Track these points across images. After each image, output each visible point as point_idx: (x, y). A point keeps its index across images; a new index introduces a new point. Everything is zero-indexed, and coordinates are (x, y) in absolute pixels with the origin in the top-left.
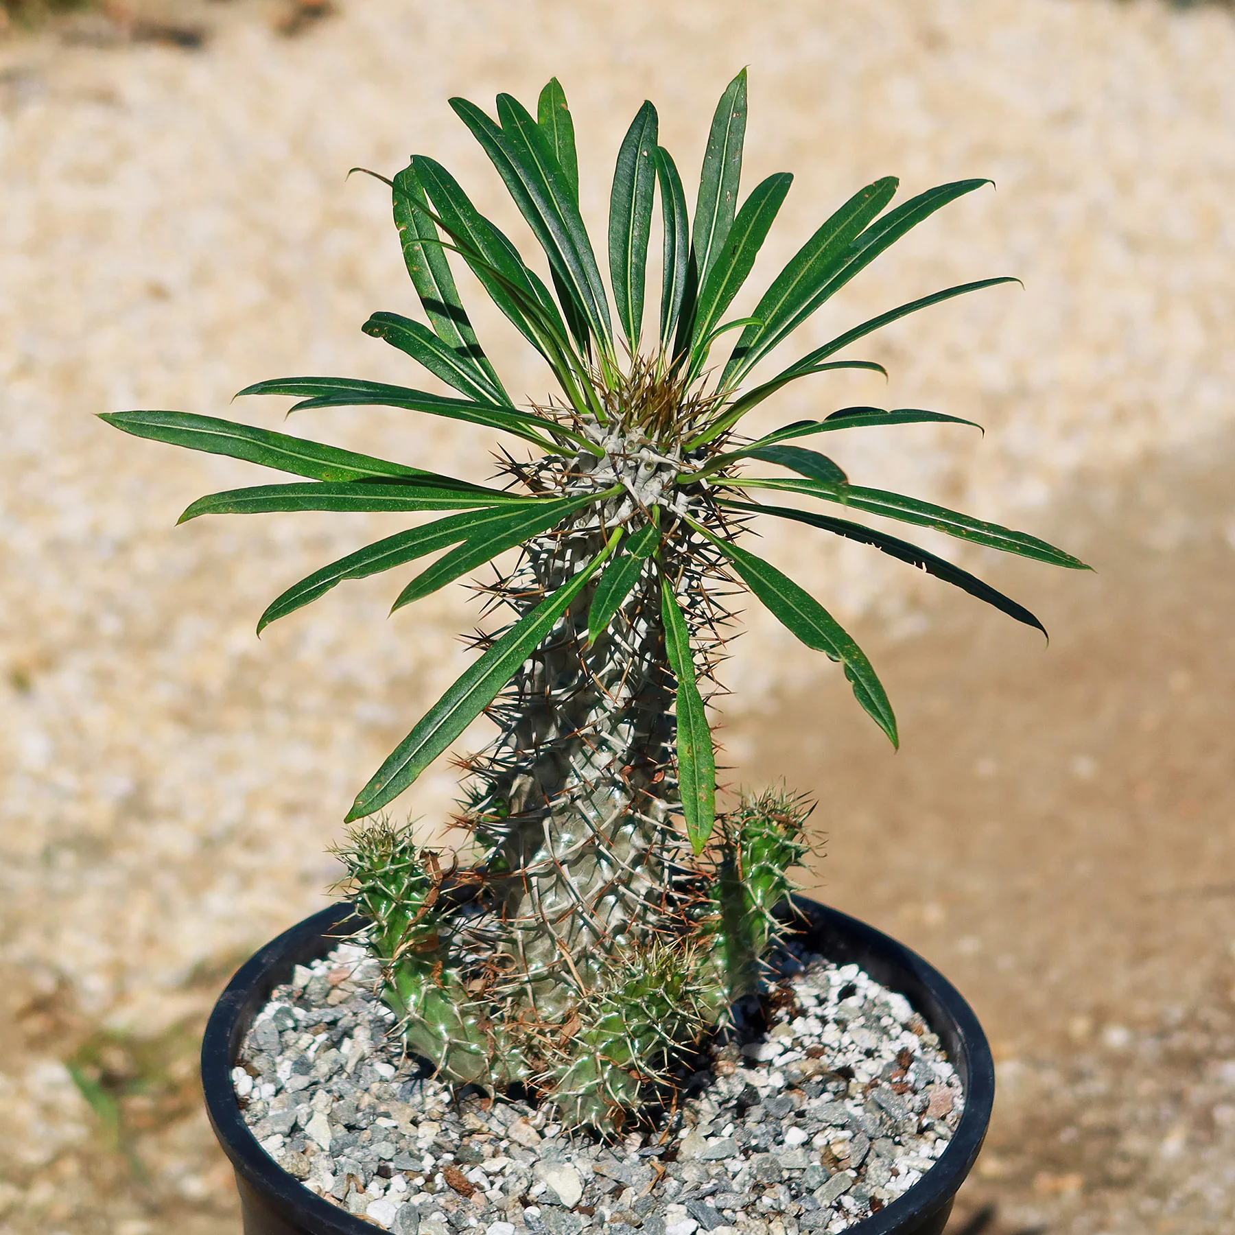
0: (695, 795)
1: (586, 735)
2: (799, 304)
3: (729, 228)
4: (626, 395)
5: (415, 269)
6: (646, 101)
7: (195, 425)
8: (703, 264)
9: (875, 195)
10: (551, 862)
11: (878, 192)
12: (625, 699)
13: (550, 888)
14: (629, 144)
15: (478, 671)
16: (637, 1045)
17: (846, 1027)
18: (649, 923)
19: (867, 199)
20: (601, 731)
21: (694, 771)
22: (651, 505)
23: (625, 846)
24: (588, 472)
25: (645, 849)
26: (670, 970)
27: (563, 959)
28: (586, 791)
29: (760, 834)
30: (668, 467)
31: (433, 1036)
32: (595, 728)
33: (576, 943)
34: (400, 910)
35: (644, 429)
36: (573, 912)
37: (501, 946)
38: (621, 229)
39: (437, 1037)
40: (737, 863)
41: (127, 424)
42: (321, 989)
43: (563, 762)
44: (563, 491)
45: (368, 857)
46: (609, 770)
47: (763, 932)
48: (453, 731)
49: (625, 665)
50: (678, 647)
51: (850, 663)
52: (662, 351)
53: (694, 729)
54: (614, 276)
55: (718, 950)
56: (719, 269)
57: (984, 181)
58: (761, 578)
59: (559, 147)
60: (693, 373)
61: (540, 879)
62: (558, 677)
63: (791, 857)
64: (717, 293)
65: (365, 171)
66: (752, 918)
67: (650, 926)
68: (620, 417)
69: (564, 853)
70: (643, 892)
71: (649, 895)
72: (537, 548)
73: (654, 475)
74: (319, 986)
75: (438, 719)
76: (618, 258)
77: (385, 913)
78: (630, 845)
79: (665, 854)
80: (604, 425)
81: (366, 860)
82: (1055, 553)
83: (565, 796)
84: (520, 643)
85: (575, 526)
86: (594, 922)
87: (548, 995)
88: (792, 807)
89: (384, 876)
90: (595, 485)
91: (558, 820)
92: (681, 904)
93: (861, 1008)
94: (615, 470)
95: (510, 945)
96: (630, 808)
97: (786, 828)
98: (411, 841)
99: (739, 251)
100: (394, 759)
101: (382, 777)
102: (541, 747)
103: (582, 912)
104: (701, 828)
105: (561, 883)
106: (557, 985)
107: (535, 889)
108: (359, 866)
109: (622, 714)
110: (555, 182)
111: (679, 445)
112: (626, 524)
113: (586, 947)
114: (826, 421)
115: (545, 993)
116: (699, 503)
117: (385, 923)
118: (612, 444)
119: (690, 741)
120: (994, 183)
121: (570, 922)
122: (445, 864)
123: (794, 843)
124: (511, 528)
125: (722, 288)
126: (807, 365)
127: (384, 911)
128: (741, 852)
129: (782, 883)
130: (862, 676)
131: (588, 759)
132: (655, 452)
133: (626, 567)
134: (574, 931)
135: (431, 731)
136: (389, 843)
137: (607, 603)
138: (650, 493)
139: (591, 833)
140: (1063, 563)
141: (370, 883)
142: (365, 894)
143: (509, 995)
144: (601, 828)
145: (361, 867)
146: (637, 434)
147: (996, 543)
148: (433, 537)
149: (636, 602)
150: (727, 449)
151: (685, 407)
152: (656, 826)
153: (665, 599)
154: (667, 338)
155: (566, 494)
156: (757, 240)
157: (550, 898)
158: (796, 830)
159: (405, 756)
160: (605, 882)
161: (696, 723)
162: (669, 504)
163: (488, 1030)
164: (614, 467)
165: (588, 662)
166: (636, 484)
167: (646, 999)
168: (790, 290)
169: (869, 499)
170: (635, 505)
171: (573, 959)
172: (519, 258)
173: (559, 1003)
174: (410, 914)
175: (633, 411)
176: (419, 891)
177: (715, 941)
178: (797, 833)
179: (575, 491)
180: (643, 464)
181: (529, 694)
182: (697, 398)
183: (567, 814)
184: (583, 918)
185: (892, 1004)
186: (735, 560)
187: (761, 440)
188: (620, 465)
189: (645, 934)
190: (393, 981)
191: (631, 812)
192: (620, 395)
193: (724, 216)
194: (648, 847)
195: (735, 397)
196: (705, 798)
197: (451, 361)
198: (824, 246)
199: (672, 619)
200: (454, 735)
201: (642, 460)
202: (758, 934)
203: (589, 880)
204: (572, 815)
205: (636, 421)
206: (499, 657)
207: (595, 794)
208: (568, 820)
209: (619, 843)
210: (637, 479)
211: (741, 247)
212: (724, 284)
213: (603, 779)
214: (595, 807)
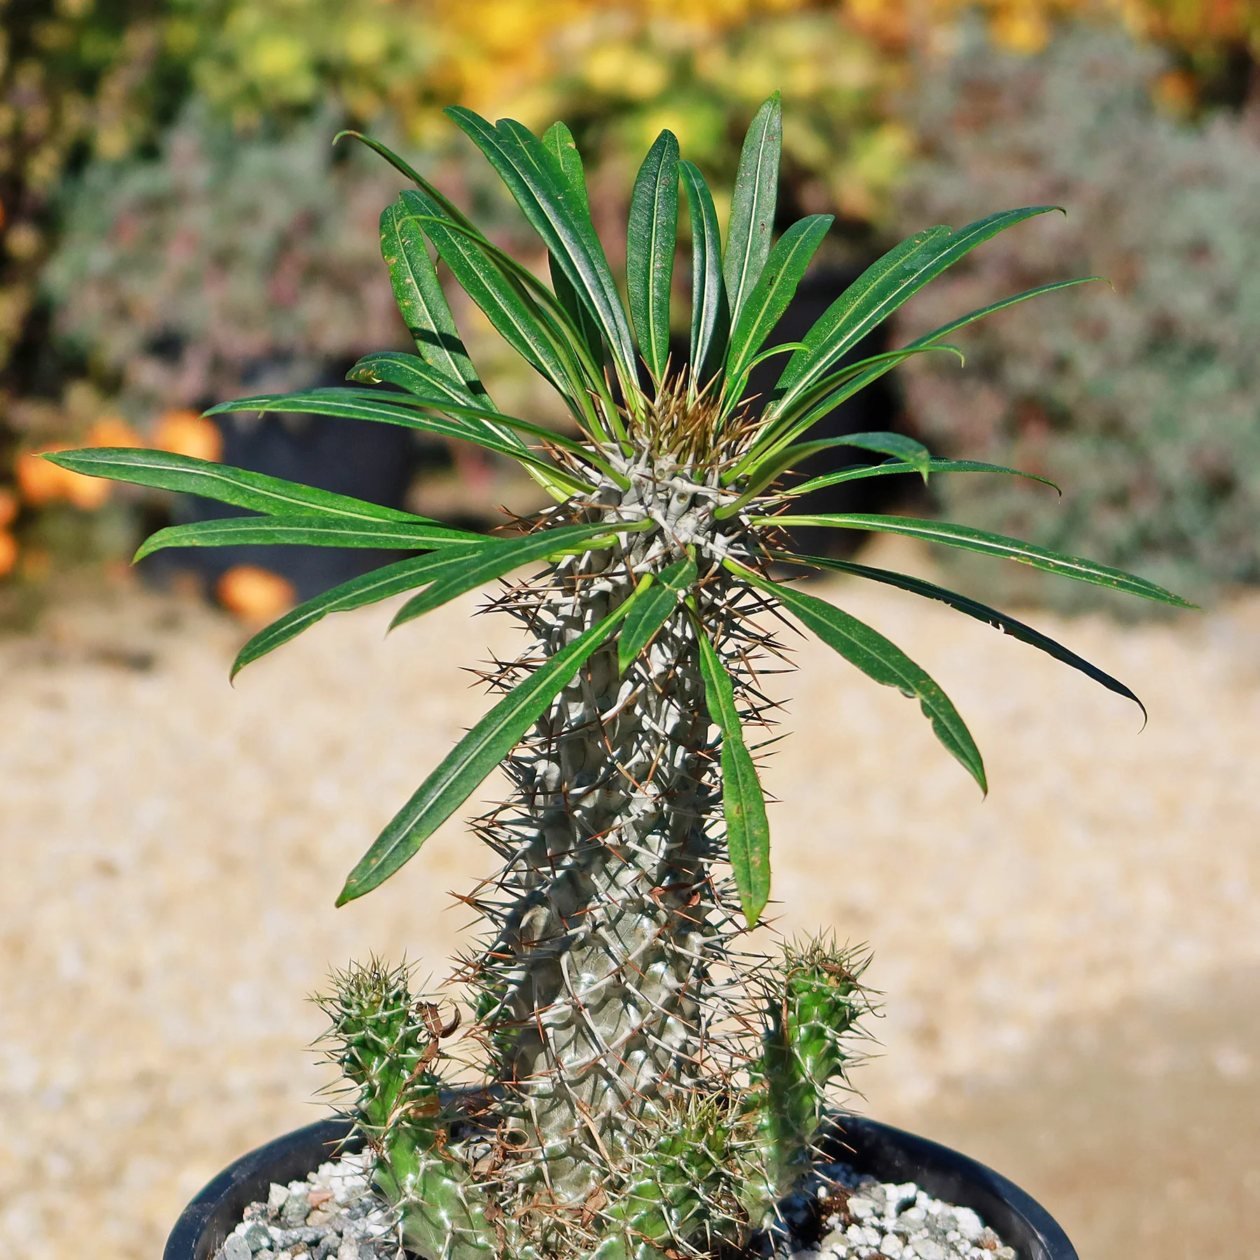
0: (747, 859)
1: (610, 846)
3: (764, 262)
5: (406, 304)
6: (665, 130)
7: (153, 461)
8: (736, 302)
12: (654, 801)
13: (569, 1043)
14: (647, 173)
16: (674, 1216)
17: (907, 1239)
20: (626, 841)
21: (744, 833)
22: (686, 544)
23: (655, 989)
25: (678, 990)
26: (712, 1123)
27: (585, 1127)
28: (610, 918)
29: (809, 988)
30: (705, 500)
31: (433, 1224)
32: (620, 836)
33: (599, 1109)
34: (394, 1066)
35: (676, 456)
36: (595, 1069)
38: (640, 261)
39: (438, 1226)
41: (74, 462)
42: (300, 1209)
43: (583, 884)
45: (356, 1004)
46: (636, 889)
48: (459, 794)
49: (654, 756)
50: (721, 702)
51: (927, 699)
53: (744, 787)
54: (634, 310)
55: (762, 1135)
56: (754, 301)
57: (1053, 208)
61: (557, 1031)
62: (576, 778)
63: (845, 1017)
64: (754, 324)
66: (801, 1091)
68: (647, 444)
69: (585, 995)
71: (684, 1048)
73: (688, 510)
74: (297, 1205)
75: (442, 781)
77: (377, 1070)
78: (661, 987)
80: (628, 455)
81: (355, 1007)
82: (1157, 590)
83: (587, 923)
84: (538, 695)
86: (620, 1082)
87: (566, 1178)
89: (376, 1025)
91: (578, 956)
93: (924, 1220)
94: (643, 504)
95: (522, 1121)
96: (661, 938)
97: (839, 981)
98: (406, 986)
99: (778, 281)
101: (379, 851)
104: (755, 895)
105: (584, 1034)
106: (576, 1164)
107: (552, 1043)
108: (346, 1014)
109: (651, 821)
111: (716, 476)
113: (611, 1113)
115: (562, 1175)
117: (376, 1082)
118: (638, 473)
119: (739, 799)
120: (1063, 210)
121: (592, 1083)
123: (849, 1000)
125: (759, 319)
127: (376, 1068)
130: (941, 713)
131: (613, 880)
132: (689, 481)
133: (660, 597)
134: (596, 1095)
136: (380, 987)
137: (639, 629)
138: (685, 530)
139: (615, 967)
141: (356, 1036)
142: (353, 1047)
143: (521, 1181)
144: (627, 961)
145: (349, 1016)
146: (666, 461)
147: (1088, 576)
152: (692, 959)
153: (704, 652)
157: (569, 1054)
158: (852, 982)
160: (633, 1031)
161: (745, 781)
162: (706, 543)
163: (497, 1219)
164: (641, 500)
166: (668, 519)
167: (684, 1156)
170: (667, 546)
171: (597, 1127)
173: (580, 1185)
174: (405, 1073)
177: (759, 1123)
178: (852, 987)
180: (676, 495)
181: (541, 808)
183: (588, 949)
184: (608, 1077)
185: (959, 1218)
188: (648, 497)
190: (387, 1157)
191: (662, 943)
194: (680, 988)
196: (759, 862)
197: (450, 390)
198: (872, 287)
199: (712, 672)
200: (462, 798)
201: (674, 490)
202: (806, 1116)
203: (613, 1031)
204: (592, 950)
205: (665, 450)
206: (513, 711)
207: (621, 922)
208: (588, 957)
209: (649, 985)
210: (669, 514)
211: (779, 278)
212: (761, 315)
213: (629, 901)
214: (620, 940)
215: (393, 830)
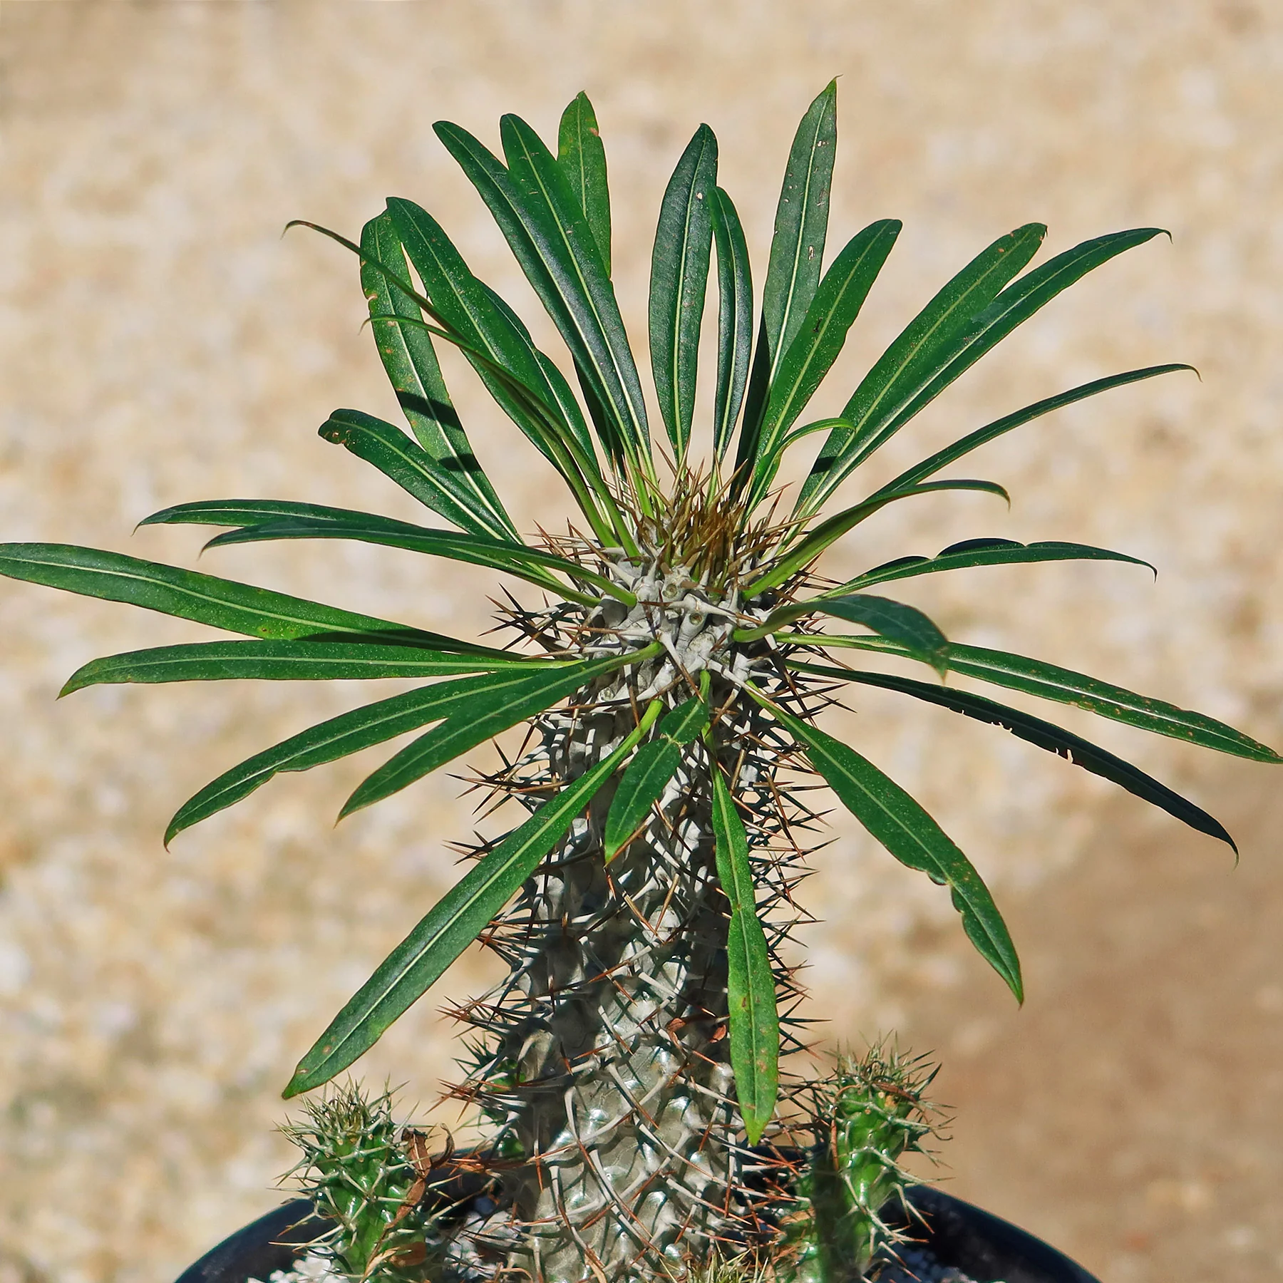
0: (752, 1063)
1: (619, 978)
2: (902, 399)
3: (812, 295)
4: (666, 521)
5: (388, 351)
6: (702, 124)
8: (777, 344)
9: (1013, 248)
10: (576, 1147)
11: (1017, 245)
12: (670, 929)
13: (576, 1183)
14: (679, 184)
15: (463, 894)
18: (710, 1228)
19: (1002, 254)
20: (639, 972)
21: (750, 1031)
22: (699, 671)
23: (676, 1126)
24: (616, 625)
25: (702, 1131)
27: (594, 1276)
28: (622, 1052)
29: (862, 1110)
30: (723, 620)
32: (632, 968)
33: (612, 1255)
34: (374, 1210)
35: (689, 569)
36: (606, 1213)
37: (513, 1258)
38: (666, 298)
40: (833, 1147)
43: (591, 1014)
44: (581, 651)
45: (330, 1139)
46: (651, 1024)
47: (868, 1241)
48: (427, 975)
49: (669, 883)
50: (733, 862)
51: (960, 886)
52: (717, 463)
53: (752, 974)
54: (655, 361)
55: (808, 1264)
56: (797, 351)
57: (1157, 231)
58: (844, 770)
59: (586, 186)
60: (759, 492)
61: (561, 1169)
62: (582, 898)
63: (904, 1140)
64: (794, 384)
65: (307, 224)
66: (853, 1220)
67: (712, 1233)
68: (657, 552)
69: (593, 1135)
70: (701, 1186)
71: (711, 1192)
72: (552, 727)
73: (703, 630)
75: (407, 959)
76: (662, 338)
77: (353, 1214)
78: (682, 1126)
79: (731, 1138)
80: (636, 563)
81: (328, 1143)
82: (1241, 740)
83: (594, 1058)
84: (520, 857)
85: (599, 697)
86: (635, 1228)
88: (906, 1072)
89: (352, 1165)
90: (624, 644)
91: (585, 1090)
92: (753, 1203)
94: (651, 623)
95: (524, 1257)
96: (681, 1075)
97: (896, 1101)
98: (388, 1116)
99: (825, 326)
100: (349, 1013)
101: (332, 1038)
102: (562, 994)
103: (619, 1214)
104: (759, 1107)
105: (590, 1175)
107: (555, 1183)
108: (318, 1150)
109: (668, 949)
110: (576, 235)
111: (736, 590)
112: (665, 695)
113: (624, 1261)
114: (940, 558)
116: (766, 668)
117: (353, 1227)
118: (646, 588)
119: (746, 989)
120: (1169, 233)
121: (603, 1226)
122: (436, 1147)
123: (910, 1121)
124: (502, 704)
125: (800, 377)
126: (907, 484)
127: (353, 1211)
128: (837, 1134)
129: (892, 1175)
130: (975, 905)
131: (625, 1010)
132: (703, 599)
133: (660, 755)
134: (608, 1239)
135: (398, 975)
136: (358, 1120)
137: (631, 804)
139: (627, 1108)
140: (1252, 755)
141: (333, 1174)
142: (326, 1188)
144: (641, 1103)
145: (322, 1152)
146: (679, 575)
147: (1160, 726)
148: (401, 714)
149: (683, 800)
150: (802, 595)
151: (745, 540)
152: (717, 1100)
153: (718, 796)
154: (724, 445)
155: (585, 655)
156: (849, 313)
157: (576, 1195)
158: (911, 1103)
159: (362, 1009)
160: (649, 1174)
161: (754, 966)
162: (723, 669)
164: (649, 618)
165: (622, 880)
166: (679, 642)
168: (893, 379)
169: (992, 665)
170: (678, 671)
171: (606, 1277)
172: (529, 337)
174: (387, 1215)
175: (675, 543)
176: (401, 1185)
177: (804, 1252)
178: (911, 1108)
179: (599, 652)
180: (688, 615)
182: (762, 526)
183: (597, 1083)
184: (620, 1222)
186: (810, 745)
187: (850, 583)
188: (657, 616)
189: (705, 1243)
191: (682, 1080)
192: (658, 523)
193: (805, 279)
194: (705, 1127)
195: (811, 526)
196: (764, 1067)
197: (432, 475)
198: (941, 320)
199: (726, 823)
200: (428, 981)
201: (687, 610)
202: (861, 1243)
203: (627, 1171)
204: (602, 1084)
205: (679, 558)
206: (491, 877)
207: (634, 1056)
208: (598, 1091)
209: (668, 1121)
210: (681, 635)
211: (827, 322)
212: (803, 372)
213: (643, 1036)
214: (634, 1074)
215: (349, 1014)
